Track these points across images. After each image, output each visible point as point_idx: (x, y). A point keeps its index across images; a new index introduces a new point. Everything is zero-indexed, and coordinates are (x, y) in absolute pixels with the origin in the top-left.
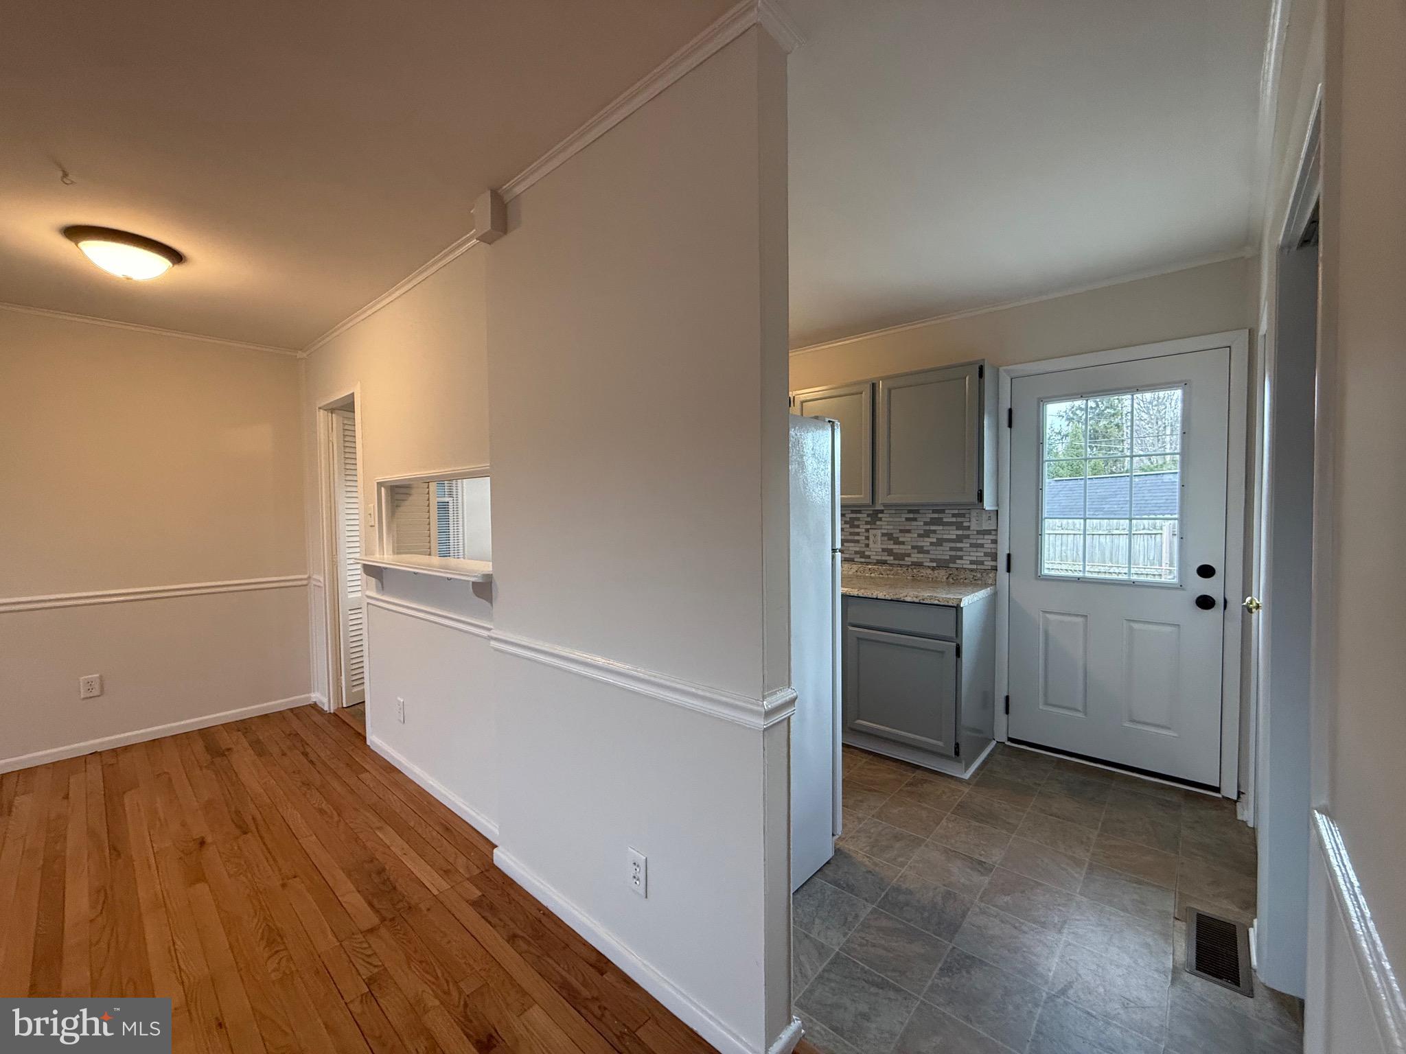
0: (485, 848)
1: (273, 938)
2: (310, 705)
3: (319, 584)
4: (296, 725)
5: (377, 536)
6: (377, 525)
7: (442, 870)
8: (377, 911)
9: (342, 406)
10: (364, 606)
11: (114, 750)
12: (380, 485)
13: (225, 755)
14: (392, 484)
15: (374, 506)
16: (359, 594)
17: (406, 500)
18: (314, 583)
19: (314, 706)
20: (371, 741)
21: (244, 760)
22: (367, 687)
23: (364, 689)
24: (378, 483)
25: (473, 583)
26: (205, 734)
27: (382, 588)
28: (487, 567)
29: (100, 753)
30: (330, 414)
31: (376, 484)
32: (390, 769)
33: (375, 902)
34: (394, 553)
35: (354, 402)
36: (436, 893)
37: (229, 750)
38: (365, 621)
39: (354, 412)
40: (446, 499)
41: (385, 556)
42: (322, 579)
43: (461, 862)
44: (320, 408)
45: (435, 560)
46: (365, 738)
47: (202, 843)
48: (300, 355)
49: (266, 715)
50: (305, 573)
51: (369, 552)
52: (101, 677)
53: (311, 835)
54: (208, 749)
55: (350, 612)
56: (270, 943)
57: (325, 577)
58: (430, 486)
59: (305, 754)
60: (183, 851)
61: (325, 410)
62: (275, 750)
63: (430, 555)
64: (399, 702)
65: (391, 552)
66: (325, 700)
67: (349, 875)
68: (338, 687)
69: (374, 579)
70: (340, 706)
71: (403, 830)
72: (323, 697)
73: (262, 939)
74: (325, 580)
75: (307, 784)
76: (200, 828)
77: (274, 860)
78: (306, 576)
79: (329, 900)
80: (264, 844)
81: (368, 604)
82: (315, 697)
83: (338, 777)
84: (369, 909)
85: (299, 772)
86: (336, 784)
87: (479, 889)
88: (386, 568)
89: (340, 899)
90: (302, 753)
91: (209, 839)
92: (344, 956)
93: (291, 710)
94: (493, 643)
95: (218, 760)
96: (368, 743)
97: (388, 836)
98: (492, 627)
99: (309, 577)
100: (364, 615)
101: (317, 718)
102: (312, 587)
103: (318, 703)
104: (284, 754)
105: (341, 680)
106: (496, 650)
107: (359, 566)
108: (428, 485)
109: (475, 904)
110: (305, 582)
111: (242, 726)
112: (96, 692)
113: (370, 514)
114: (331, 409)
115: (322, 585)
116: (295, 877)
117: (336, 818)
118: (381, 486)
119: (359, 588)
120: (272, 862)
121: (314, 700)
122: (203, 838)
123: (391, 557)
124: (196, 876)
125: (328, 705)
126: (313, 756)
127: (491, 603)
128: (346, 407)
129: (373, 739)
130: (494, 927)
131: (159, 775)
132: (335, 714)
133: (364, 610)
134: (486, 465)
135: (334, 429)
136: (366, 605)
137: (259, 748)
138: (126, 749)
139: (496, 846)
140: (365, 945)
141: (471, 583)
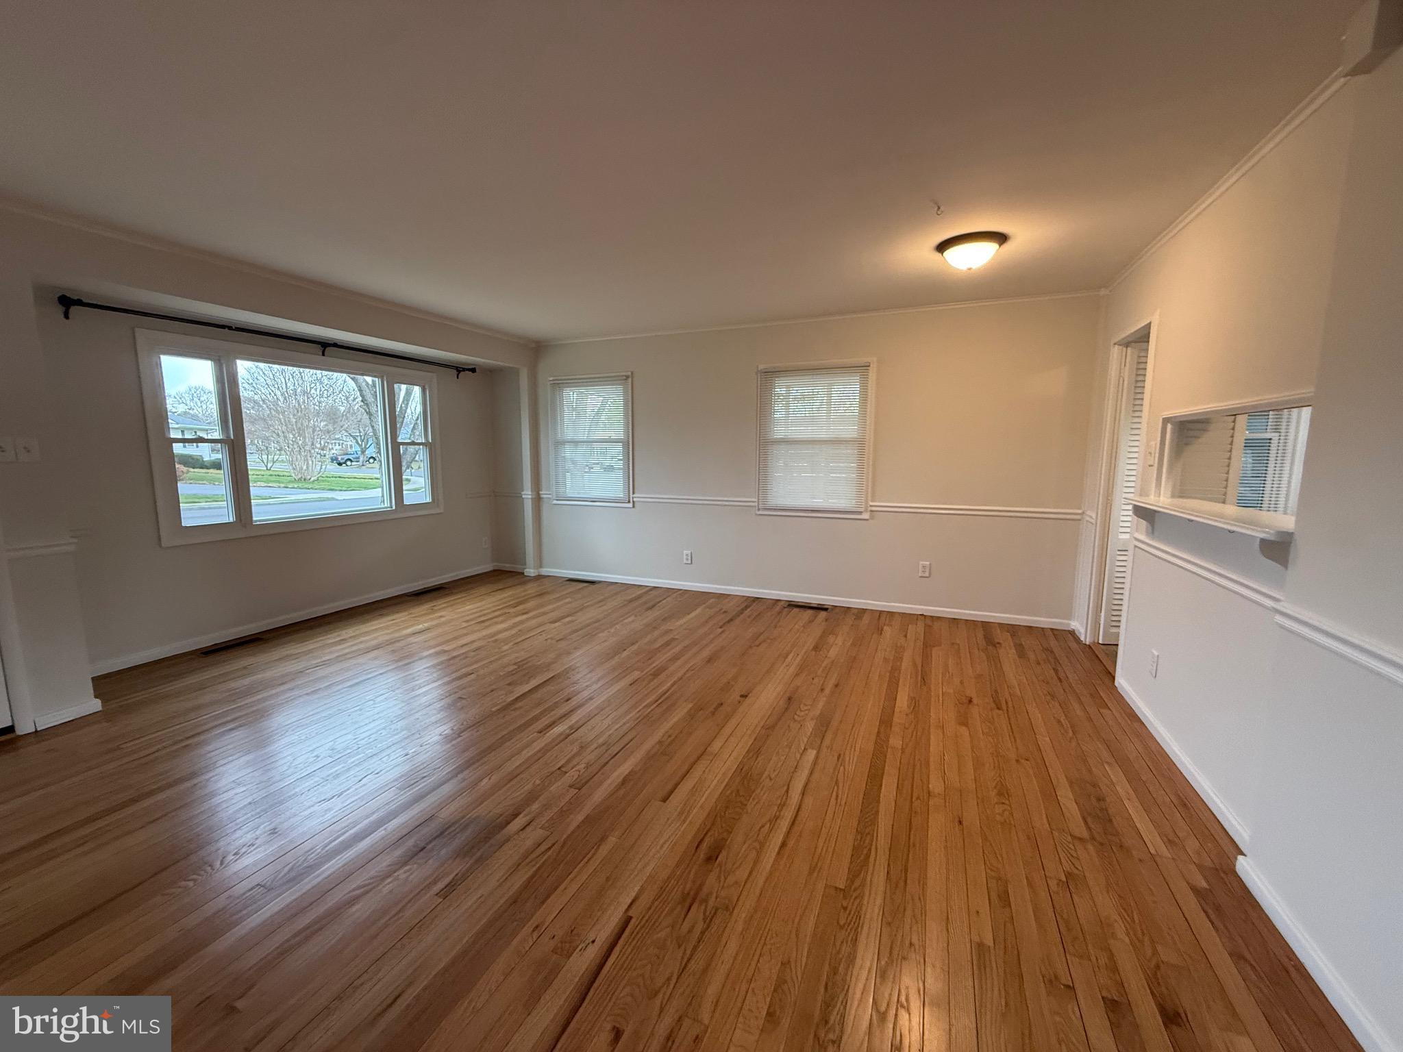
0: (1229, 849)
1: (1003, 792)
2: (1069, 631)
3: (1092, 521)
4: (1053, 643)
5: (1155, 476)
6: (1156, 465)
7: (1167, 837)
8: (1089, 828)
9: (1140, 338)
10: (1131, 548)
11: (932, 617)
12: (1166, 421)
13: (996, 647)
14: (1182, 420)
15: (1156, 444)
16: (1127, 536)
17: (1199, 438)
18: (1088, 519)
19: (1072, 633)
20: (1119, 683)
21: (1008, 654)
22: (1122, 630)
23: (1119, 633)
24: (1163, 419)
25: (1262, 540)
26: (986, 625)
27: (1152, 531)
28: (1288, 522)
29: (925, 616)
30: (1125, 349)
31: (1161, 419)
32: (1133, 716)
33: (1089, 820)
34: (1173, 496)
35: (1149, 333)
36: (1153, 852)
37: (998, 643)
38: (1129, 564)
39: (1148, 342)
40: (1268, 436)
41: (1162, 498)
42: (1094, 516)
43: (1192, 845)
44: (1115, 344)
45: (1231, 510)
46: (1114, 678)
47: (970, 701)
48: (1103, 292)
49: (1031, 627)
50: (1079, 509)
51: (1143, 492)
52: (930, 564)
53: (1046, 736)
54: (985, 637)
55: (1119, 553)
56: (1000, 794)
57: (1097, 514)
58: (1237, 419)
59: (1056, 671)
60: (958, 700)
61: (1120, 345)
62: (1032, 656)
63: (1224, 502)
64: (1154, 654)
65: (1169, 493)
66: (1083, 631)
67: (1071, 783)
68: (1095, 623)
69: (1144, 521)
70: (1096, 641)
71: (1133, 777)
72: (1079, 626)
73: (995, 787)
74: (1097, 518)
75: (1053, 697)
76: (971, 692)
77: (1015, 741)
78: (1080, 511)
79: (1050, 793)
80: (1010, 724)
81: (1136, 546)
82: (1075, 626)
83: (1081, 703)
84: (1083, 824)
85: (1048, 683)
86: (1076, 706)
87: (1207, 882)
88: (1159, 512)
89: (1059, 798)
90: (1054, 669)
91: (975, 701)
92: (1052, 842)
93: (1052, 629)
94: (1279, 618)
95: (990, 648)
96: (1116, 684)
97: (1115, 774)
98: (1282, 598)
99: (1083, 513)
100: (1130, 558)
101: (1074, 645)
102: (1085, 522)
103: (1076, 632)
104: (1039, 664)
105: (1100, 616)
106: (1282, 627)
107: (1130, 507)
108: (1235, 419)
109: (1196, 891)
110: (1078, 517)
111: (1013, 629)
112: (927, 574)
113: (1150, 453)
114: (1126, 344)
115: (1093, 521)
116: (1027, 760)
117: (1071, 734)
118: (1168, 422)
119: (1128, 530)
120: (1013, 740)
121: (1073, 627)
122: (971, 698)
123: (1170, 500)
124: (964, 721)
125: (1086, 637)
126: (1062, 675)
127: (1286, 567)
128: (1142, 337)
129: (1120, 681)
130: (1217, 930)
131: (953, 644)
132: (1089, 646)
133: (1130, 553)
134: (1308, 391)
135: (1127, 365)
136: (1133, 547)
137: (1021, 651)
138: (939, 618)
139: (1242, 854)
140: (1071, 846)
141: (1258, 540)
